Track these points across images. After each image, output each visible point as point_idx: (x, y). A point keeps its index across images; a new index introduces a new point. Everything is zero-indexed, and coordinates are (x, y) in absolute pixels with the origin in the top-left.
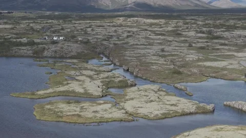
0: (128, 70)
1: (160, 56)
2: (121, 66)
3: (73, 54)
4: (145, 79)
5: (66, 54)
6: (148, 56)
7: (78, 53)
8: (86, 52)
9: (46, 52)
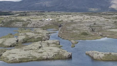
3: (42, 26)
7: (46, 25)
9: (29, 25)
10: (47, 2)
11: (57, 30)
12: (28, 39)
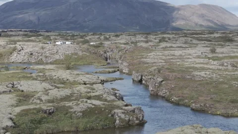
0: (140, 81)
1: (209, 58)
2: (129, 74)
3: (57, 57)
4: (177, 104)
5: (46, 57)
6: (189, 58)
7: (67, 56)
8: (80, 53)
9: (15, 55)
10: (44, 12)
11: (115, 72)
12: (40, 122)
